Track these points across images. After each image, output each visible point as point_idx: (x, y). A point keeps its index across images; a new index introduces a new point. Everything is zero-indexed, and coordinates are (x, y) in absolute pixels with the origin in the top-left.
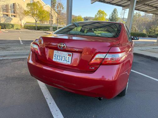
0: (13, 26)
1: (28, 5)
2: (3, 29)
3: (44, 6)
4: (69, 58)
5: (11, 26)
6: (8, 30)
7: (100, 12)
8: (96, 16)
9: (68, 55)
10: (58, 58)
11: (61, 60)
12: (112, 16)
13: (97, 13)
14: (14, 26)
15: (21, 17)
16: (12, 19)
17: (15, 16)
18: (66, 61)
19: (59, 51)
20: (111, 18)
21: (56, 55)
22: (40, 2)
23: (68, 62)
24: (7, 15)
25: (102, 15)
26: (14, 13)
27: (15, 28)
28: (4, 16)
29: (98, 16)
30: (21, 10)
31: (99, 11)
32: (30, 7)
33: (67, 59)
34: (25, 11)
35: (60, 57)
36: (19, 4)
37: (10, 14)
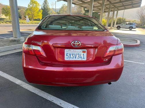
4: (84, 54)
7: (33, 2)
8: (29, 5)
9: (82, 52)
10: (72, 56)
11: (75, 58)
12: (44, 6)
13: (30, 3)
18: (81, 58)
19: (71, 50)
20: (43, 8)
21: (68, 54)
23: (84, 58)
25: (35, 4)
33: (82, 56)
35: (74, 56)
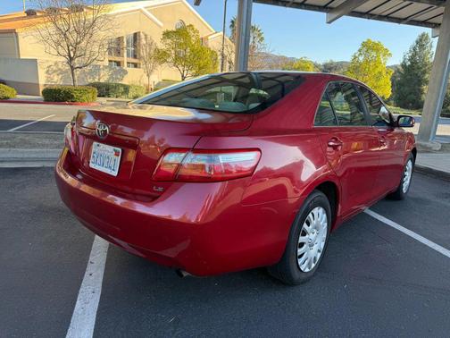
0: (126, 89)
1: (167, 34)
2: (103, 96)
3: (209, 38)
5: (122, 89)
6: (114, 99)
7: (368, 47)
8: (355, 57)
12: (413, 57)
13: (360, 51)
14: (130, 90)
15: (150, 66)
16: (126, 72)
17: (136, 65)
20: (409, 63)
22: (195, 27)
24: (118, 64)
25: (374, 54)
26: (135, 57)
27: (131, 94)
28: (110, 65)
29: (361, 59)
30: (150, 49)
31: (364, 45)
32: (169, 41)
33: (112, 164)
34: (157, 51)
36: (147, 33)
37: (125, 59)
